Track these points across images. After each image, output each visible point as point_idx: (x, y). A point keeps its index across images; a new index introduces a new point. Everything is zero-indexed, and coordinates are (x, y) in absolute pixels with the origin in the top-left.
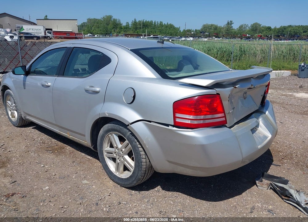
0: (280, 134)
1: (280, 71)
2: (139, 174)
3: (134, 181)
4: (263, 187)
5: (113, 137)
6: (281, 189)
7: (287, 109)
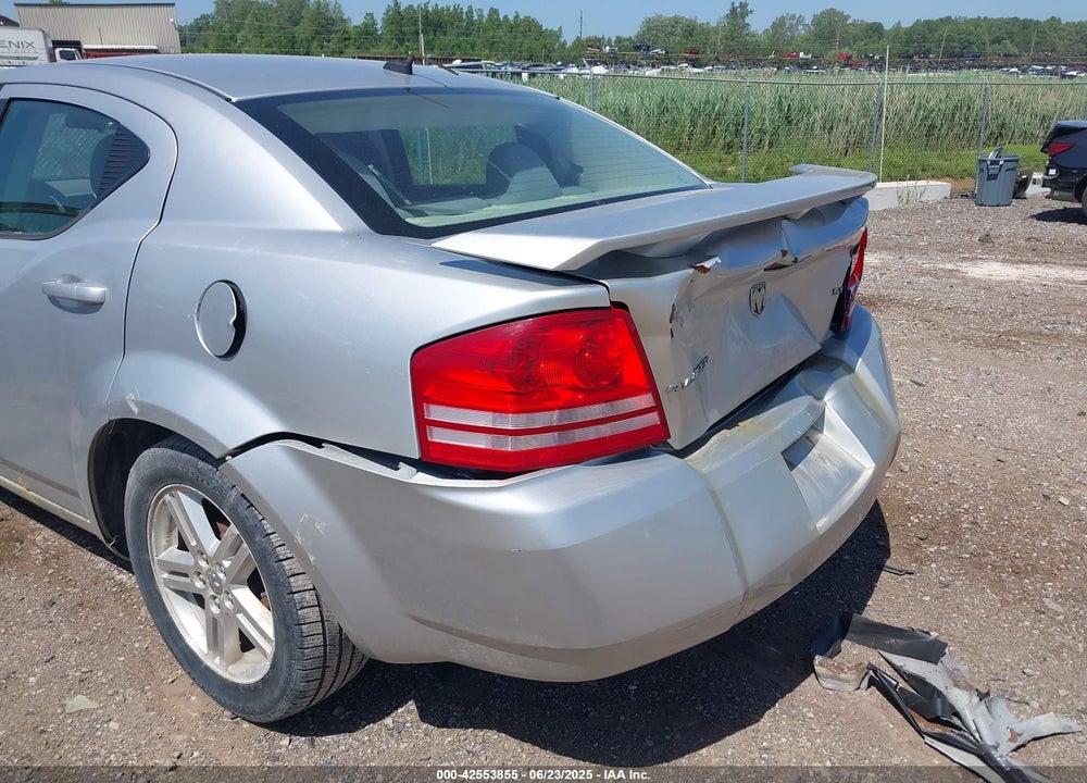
0: (914, 429)
1: (912, 183)
2: (297, 674)
3: (277, 701)
4: (840, 679)
5: (180, 504)
6: (914, 683)
7: (936, 326)
